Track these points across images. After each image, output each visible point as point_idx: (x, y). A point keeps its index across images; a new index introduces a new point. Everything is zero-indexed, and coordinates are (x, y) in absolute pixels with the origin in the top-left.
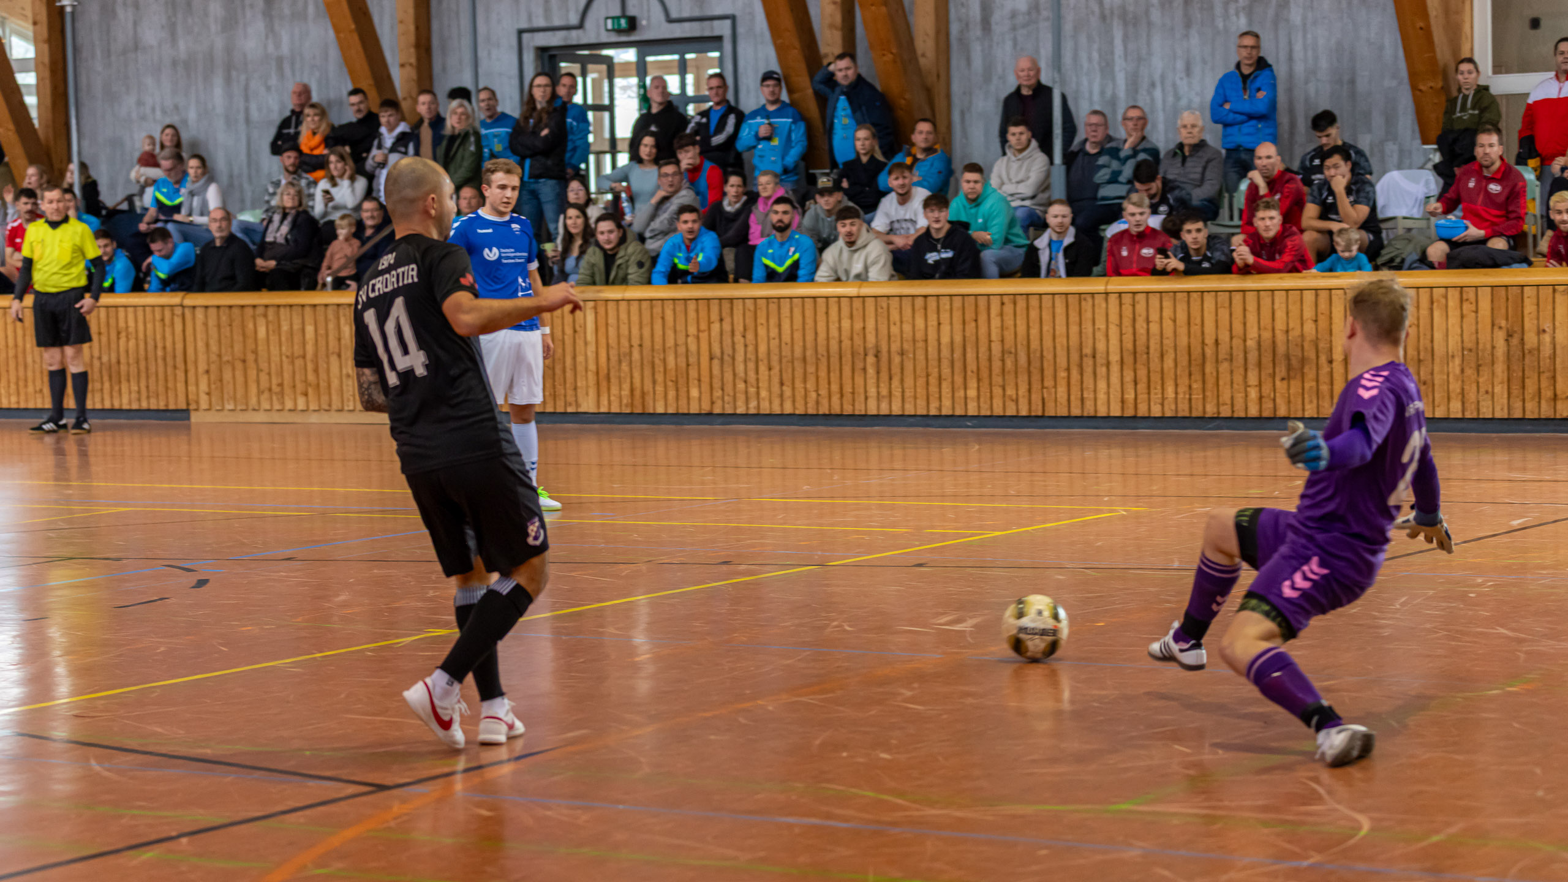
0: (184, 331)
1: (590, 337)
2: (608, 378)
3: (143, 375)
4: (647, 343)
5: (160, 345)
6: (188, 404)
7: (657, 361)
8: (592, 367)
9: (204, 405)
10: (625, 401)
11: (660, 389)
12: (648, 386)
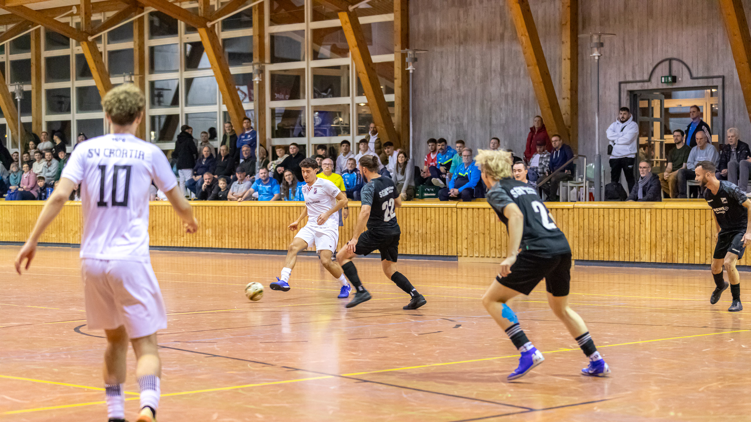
0: (457, 219)
1: (648, 226)
2: (656, 246)
3: (437, 239)
4: (675, 229)
5: (445, 226)
6: (457, 253)
7: (680, 238)
8: (648, 240)
9: (464, 254)
10: (663, 257)
11: (680, 251)
12: (675, 250)
